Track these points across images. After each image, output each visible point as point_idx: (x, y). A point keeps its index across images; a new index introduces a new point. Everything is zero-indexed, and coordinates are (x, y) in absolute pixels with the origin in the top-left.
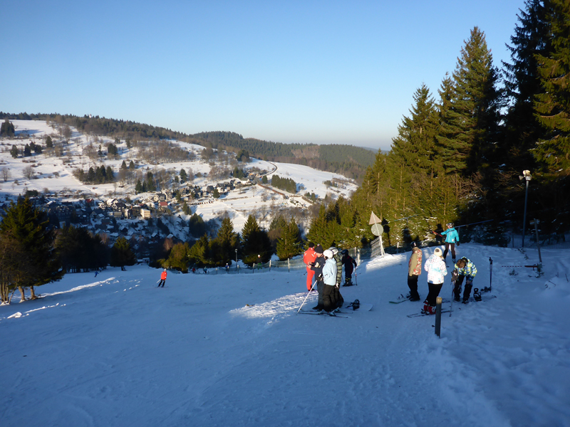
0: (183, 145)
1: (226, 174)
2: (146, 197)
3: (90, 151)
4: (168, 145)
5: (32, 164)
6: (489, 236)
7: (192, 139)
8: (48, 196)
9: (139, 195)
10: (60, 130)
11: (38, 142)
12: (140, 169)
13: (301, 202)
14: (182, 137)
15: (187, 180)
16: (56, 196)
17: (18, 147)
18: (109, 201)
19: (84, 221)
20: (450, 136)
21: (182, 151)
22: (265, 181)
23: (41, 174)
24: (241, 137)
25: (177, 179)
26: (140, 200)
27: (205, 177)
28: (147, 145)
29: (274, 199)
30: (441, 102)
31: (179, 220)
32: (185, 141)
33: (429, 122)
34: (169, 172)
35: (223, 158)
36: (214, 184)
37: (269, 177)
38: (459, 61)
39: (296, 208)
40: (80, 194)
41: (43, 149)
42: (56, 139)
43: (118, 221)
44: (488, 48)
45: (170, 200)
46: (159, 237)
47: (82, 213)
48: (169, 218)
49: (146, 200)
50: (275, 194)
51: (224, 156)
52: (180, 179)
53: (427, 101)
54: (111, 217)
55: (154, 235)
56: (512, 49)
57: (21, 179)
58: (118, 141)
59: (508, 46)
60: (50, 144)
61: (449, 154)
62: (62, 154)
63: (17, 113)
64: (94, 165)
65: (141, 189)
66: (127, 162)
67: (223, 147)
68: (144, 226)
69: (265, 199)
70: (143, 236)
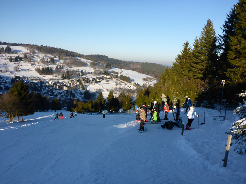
0: (83, 60)
1: (100, 73)
2: (66, 81)
3: (43, 61)
4: (76, 59)
5: (18, 65)
6: (208, 105)
7: (87, 57)
8: (25, 79)
9: (63, 80)
10: (30, 51)
11: (21, 56)
12: (64, 69)
13: (132, 87)
14: (82, 56)
15: (84, 75)
16: (28, 79)
17: (12, 57)
18: (50, 82)
19: (39, 90)
20: (196, 63)
21: (82, 63)
22: (117, 77)
23: (22, 69)
24: (108, 58)
25: (79, 74)
26: (64, 82)
27: (91, 74)
28: (67, 59)
29: (120, 85)
30: (194, 49)
31: (80, 92)
32: (83, 58)
33: (188, 57)
34: (76, 71)
35: (99, 66)
36: (95, 77)
37: (119, 75)
38: (202, 33)
39: (130, 89)
40: (38, 79)
41: (23, 59)
42: (29, 55)
43: (54, 91)
44: (214, 28)
45: (76, 83)
46: (71, 99)
47: (38, 87)
48: (75, 91)
49: (66, 83)
50: (121, 83)
51: (100, 65)
52: (81, 74)
53: (188, 48)
54: (51, 89)
55: (69, 98)
56: (223, 30)
57: (13, 71)
58: (55, 57)
59: (221, 28)
60: (26, 57)
61: (196, 71)
62: (31, 61)
63: (12, 43)
64: (44, 67)
65: (64, 78)
66: (58, 66)
67: (100, 61)
68: (65, 94)
69: (117, 85)
70: (64, 98)
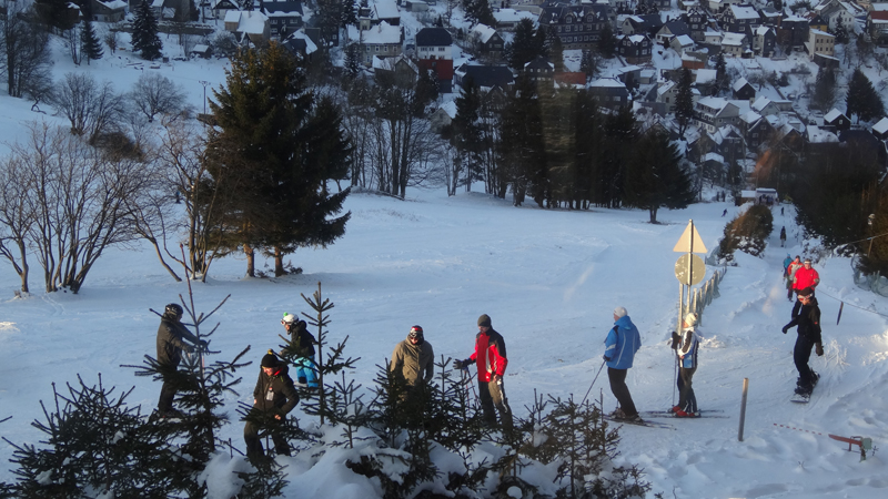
43: (731, 62)
46: (847, 124)
47: (629, 28)
68: (808, 86)
70: (798, 116)
